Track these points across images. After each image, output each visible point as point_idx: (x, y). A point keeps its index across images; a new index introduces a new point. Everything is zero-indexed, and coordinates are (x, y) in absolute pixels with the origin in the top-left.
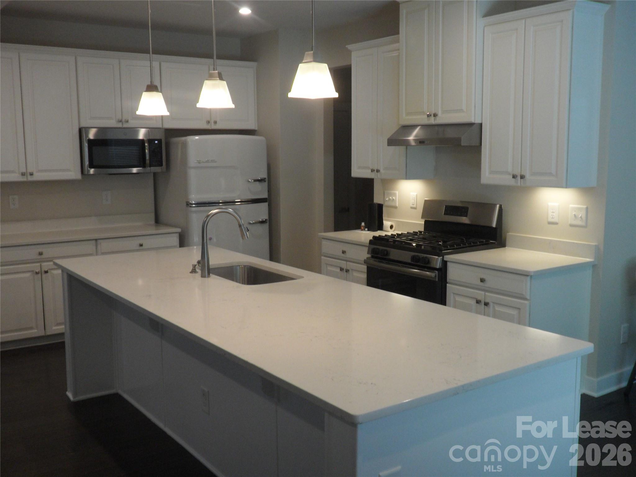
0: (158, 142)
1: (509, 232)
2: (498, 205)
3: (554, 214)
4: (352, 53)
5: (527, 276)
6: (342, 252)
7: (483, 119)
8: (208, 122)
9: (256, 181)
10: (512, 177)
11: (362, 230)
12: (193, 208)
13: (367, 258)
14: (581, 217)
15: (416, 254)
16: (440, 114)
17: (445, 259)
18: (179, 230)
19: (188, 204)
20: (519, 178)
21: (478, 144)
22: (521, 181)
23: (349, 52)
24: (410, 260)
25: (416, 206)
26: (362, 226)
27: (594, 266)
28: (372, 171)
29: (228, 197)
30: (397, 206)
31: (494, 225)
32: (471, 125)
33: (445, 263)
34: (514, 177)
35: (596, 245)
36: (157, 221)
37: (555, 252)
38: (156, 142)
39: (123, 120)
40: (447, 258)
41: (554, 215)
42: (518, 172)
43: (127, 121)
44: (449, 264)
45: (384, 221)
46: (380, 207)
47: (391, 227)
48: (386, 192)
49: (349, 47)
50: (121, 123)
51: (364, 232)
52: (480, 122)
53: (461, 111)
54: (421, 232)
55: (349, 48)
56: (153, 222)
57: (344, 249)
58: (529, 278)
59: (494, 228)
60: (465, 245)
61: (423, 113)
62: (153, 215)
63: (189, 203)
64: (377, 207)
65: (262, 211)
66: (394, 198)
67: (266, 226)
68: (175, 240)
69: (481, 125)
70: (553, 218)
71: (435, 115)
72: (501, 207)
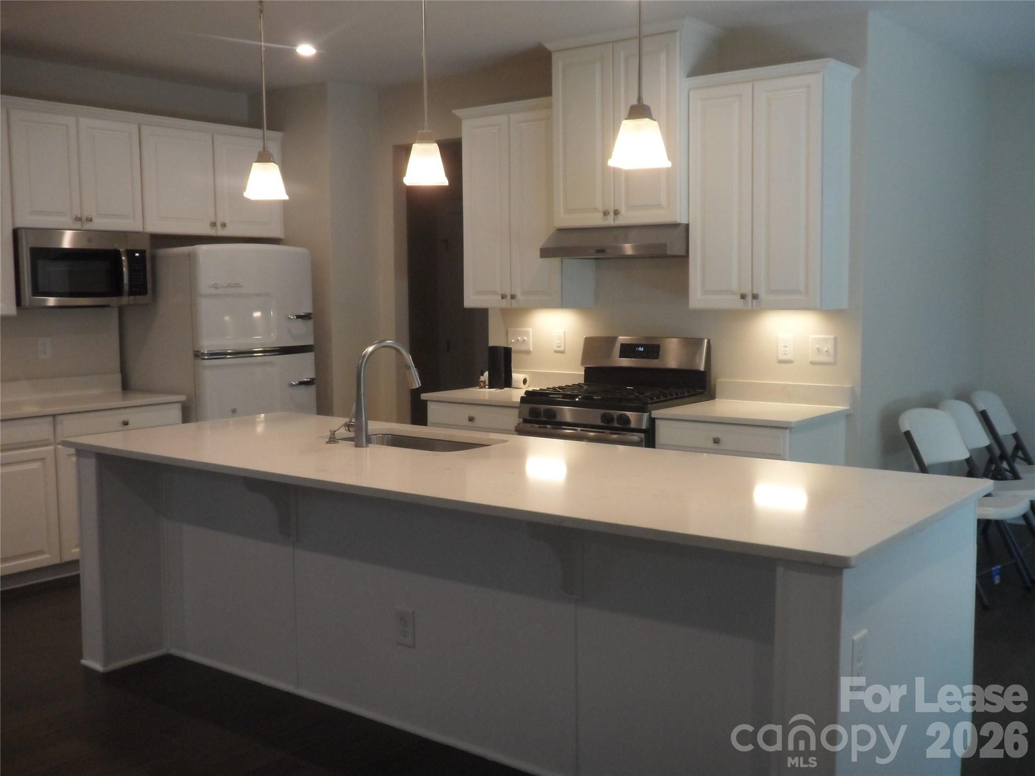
0: (140, 255)
1: (718, 379)
2: (706, 340)
3: (786, 349)
4: (463, 121)
5: (786, 428)
6: (468, 419)
7: (690, 218)
8: (214, 224)
9: (298, 317)
10: (740, 298)
11: (481, 388)
12: (206, 361)
13: (519, 424)
14: (827, 351)
15: (607, 411)
16: (623, 210)
17: (653, 416)
18: (183, 398)
19: (198, 355)
20: (749, 298)
21: (683, 253)
22: (752, 303)
23: (458, 122)
24: (600, 420)
25: (565, 349)
26: (482, 381)
27: (848, 416)
28: (503, 297)
29: (242, 344)
30: (531, 350)
31: (702, 368)
32: (675, 226)
33: (652, 421)
34: (743, 297)
35: (851, 387)
36: (126, 386)
37: (790, 401)
38: (137, 255)
39: (84, 218)
40: (656, 413)
41: (786, 351)
42: (747, 290)
43: (90, 220)
44: (658, 422)
45: (513, 374)
46: (508, 352)
47: (525, 381)
48: (510, 330)
49: (458, 112)
50: (80, 222)
51: (483, 390)
52: (687, 223)
53: (658, 206)
54: (579, 385)
55: (457, 114)
56: (119, 388)
57: (472, 415)
58: (788, 431)
59: (701, 371)
60: (667, 397)
61: (596, 210)
62: (118, 377)
63: (199, 353)
64: (503, 352)
65: (304, 365)
66: (525, 338)
67: (312, 389)
68: (176, 413)
69: (687, 226)
70: (785, 354)
71: (616, 213)
72: (709, 343)
